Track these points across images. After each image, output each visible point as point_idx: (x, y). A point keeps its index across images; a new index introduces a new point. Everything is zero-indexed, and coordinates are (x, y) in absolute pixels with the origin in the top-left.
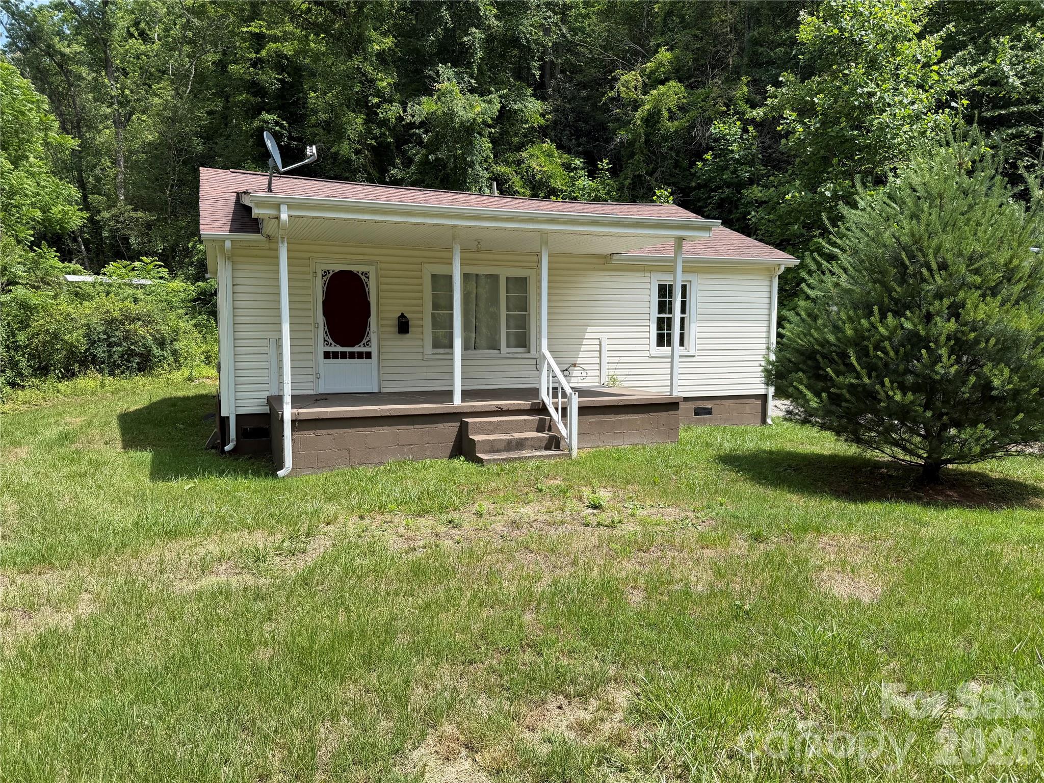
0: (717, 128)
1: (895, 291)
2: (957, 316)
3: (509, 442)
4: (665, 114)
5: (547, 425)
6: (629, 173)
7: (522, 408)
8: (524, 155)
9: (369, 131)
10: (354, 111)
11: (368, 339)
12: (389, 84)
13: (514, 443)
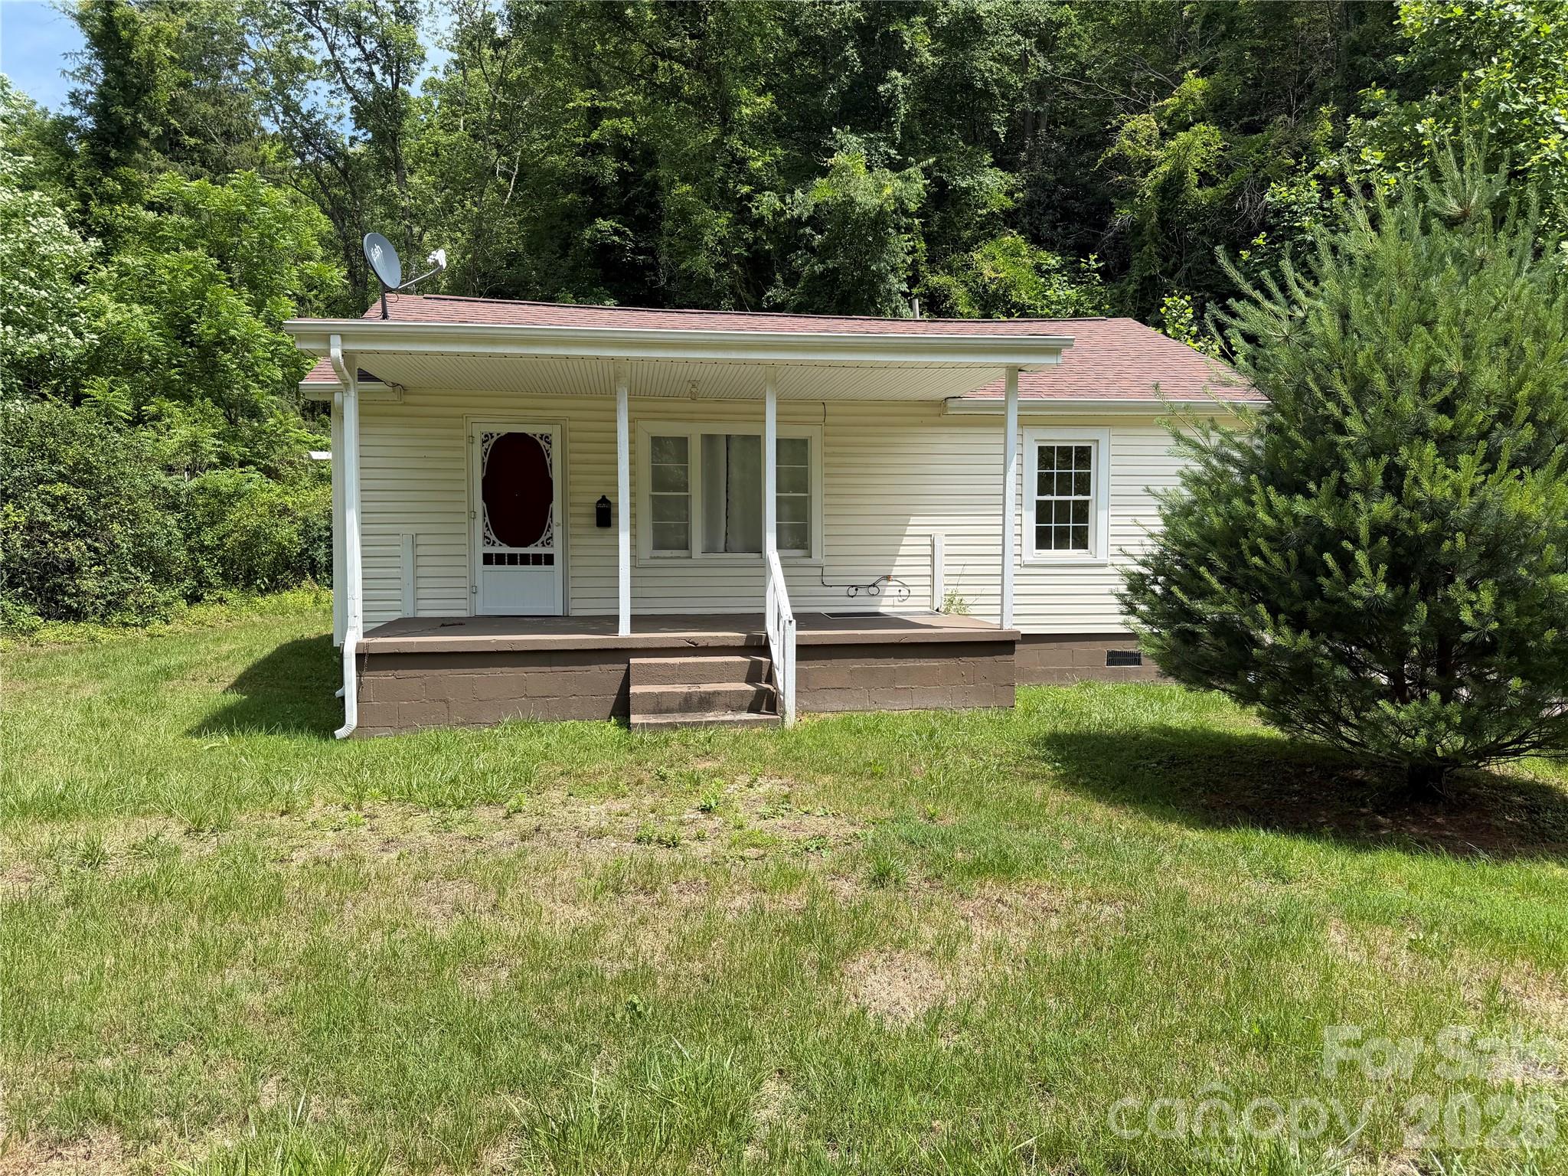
0: (1278, 193)
1: (1300, 447)
2: (1398, 492)
3: (688, 697)
4: (1193, 177)
5: (765, 672)
6: (1135, 273)
7: (732, 643)
8: (977, 256)
9: (738, 237)
10: (716, 208)
11: (549, 535)
12: (766, 164)
13: (695, 699)
